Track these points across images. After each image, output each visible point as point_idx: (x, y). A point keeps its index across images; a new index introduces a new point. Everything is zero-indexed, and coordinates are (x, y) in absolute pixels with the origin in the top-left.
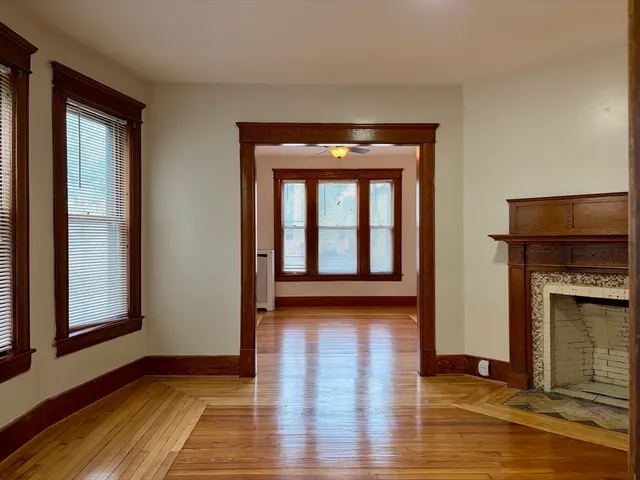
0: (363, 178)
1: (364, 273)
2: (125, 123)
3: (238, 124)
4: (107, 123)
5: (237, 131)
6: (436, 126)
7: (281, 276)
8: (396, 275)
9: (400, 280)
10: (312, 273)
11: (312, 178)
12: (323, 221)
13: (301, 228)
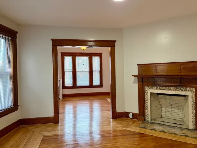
0: (91, 56)
1: (91, 85)
2: (11, 38)
3: (51, 39)
4: (4, 38)
5: (51, 42)
6: (115, 41)
7: (64, 87)
8: (101, 86)
9: (102, 87)
10: (74, 86)
11: (74, 56)
12: (78, 69)
13: (70, 71)
